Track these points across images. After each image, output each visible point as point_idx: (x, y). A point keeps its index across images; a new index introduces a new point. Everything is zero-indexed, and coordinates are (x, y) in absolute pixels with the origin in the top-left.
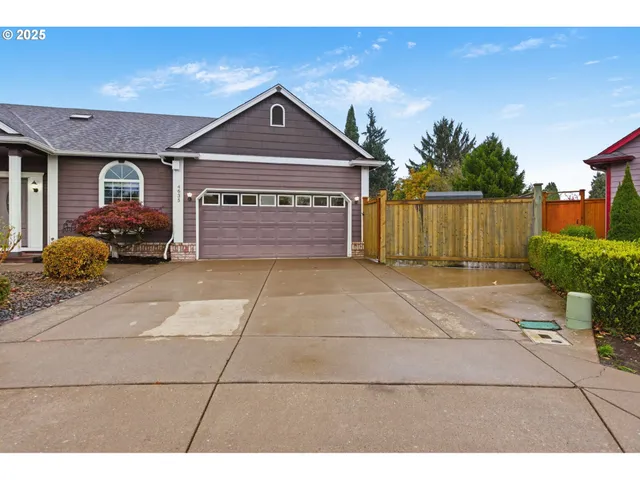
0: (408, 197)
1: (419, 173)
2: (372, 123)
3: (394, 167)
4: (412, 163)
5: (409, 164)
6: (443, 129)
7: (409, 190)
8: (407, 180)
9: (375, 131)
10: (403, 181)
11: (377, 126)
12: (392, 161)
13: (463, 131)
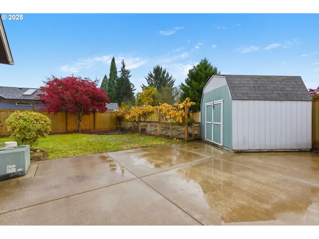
0: (143, 101)
1: (148, 90)
2: (124, 66)
3: (134, 88)
4: (144, 86)
5: (142, 86)
6: (158, 70)
7: (143, 98)
8: (143, 93)
9: (125, 71)
10: (140, 94)
11: (126, 68)
12: (133, 85)
13: (166, 72)
